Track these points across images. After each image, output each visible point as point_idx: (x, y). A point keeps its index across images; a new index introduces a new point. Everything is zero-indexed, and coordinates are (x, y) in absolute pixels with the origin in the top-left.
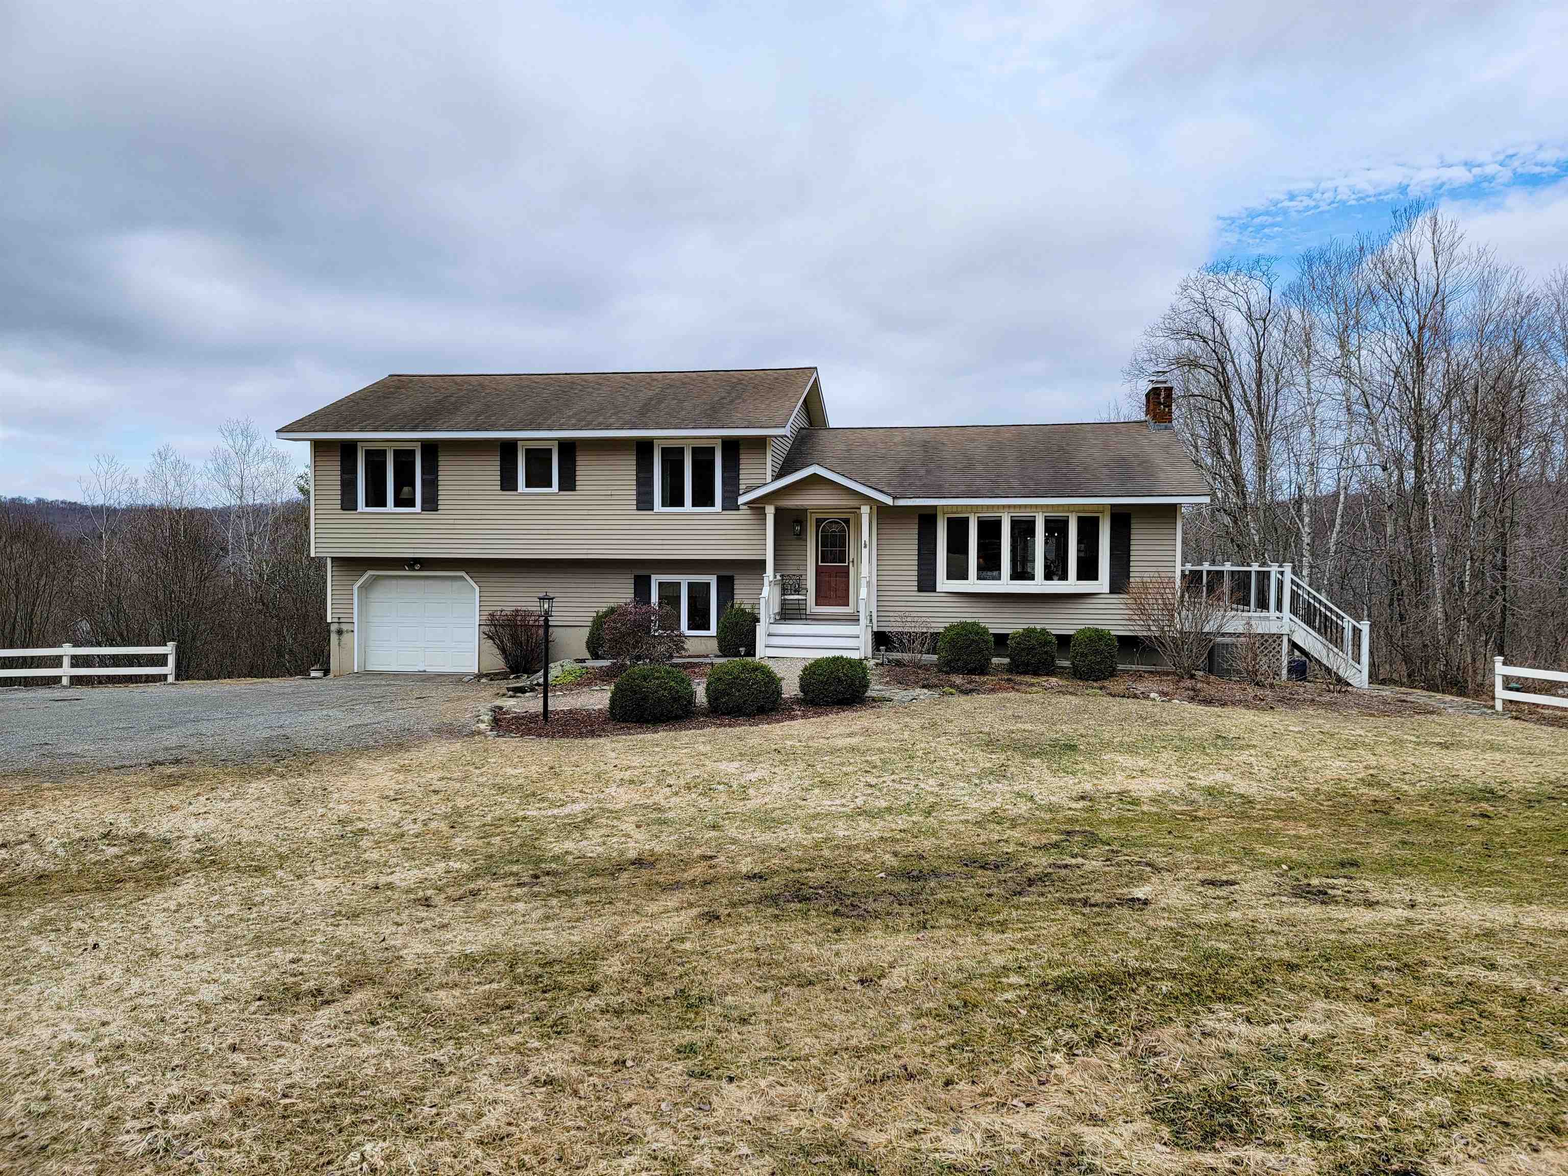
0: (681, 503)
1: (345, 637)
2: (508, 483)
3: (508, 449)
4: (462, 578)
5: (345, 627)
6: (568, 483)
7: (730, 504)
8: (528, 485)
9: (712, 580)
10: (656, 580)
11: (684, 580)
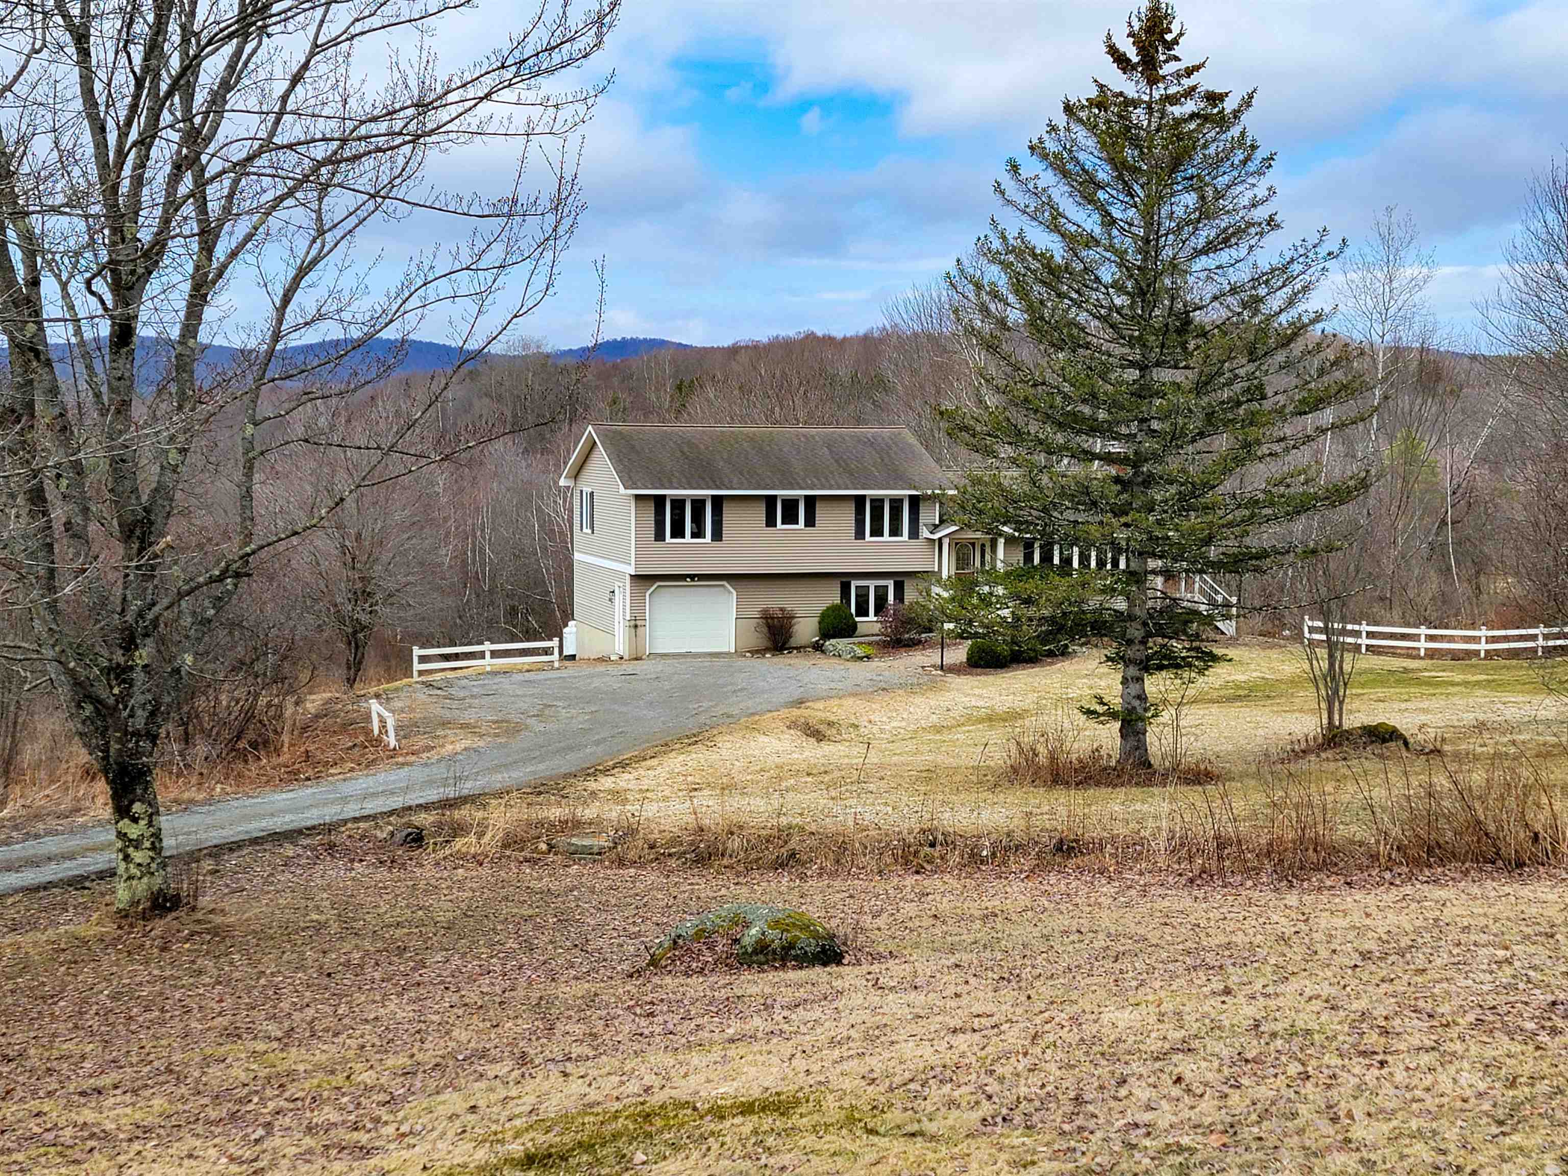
0: (881, 534)
1: (639, 629)
2: (771, 522)
3: (771, 501)
4: (722, 586)
5: (639, 623)
6: (810, 522)
7: (914, 533)
8: (783, 523)
9: (890, 584)
10: (854, 584)
11: (872, 584)
